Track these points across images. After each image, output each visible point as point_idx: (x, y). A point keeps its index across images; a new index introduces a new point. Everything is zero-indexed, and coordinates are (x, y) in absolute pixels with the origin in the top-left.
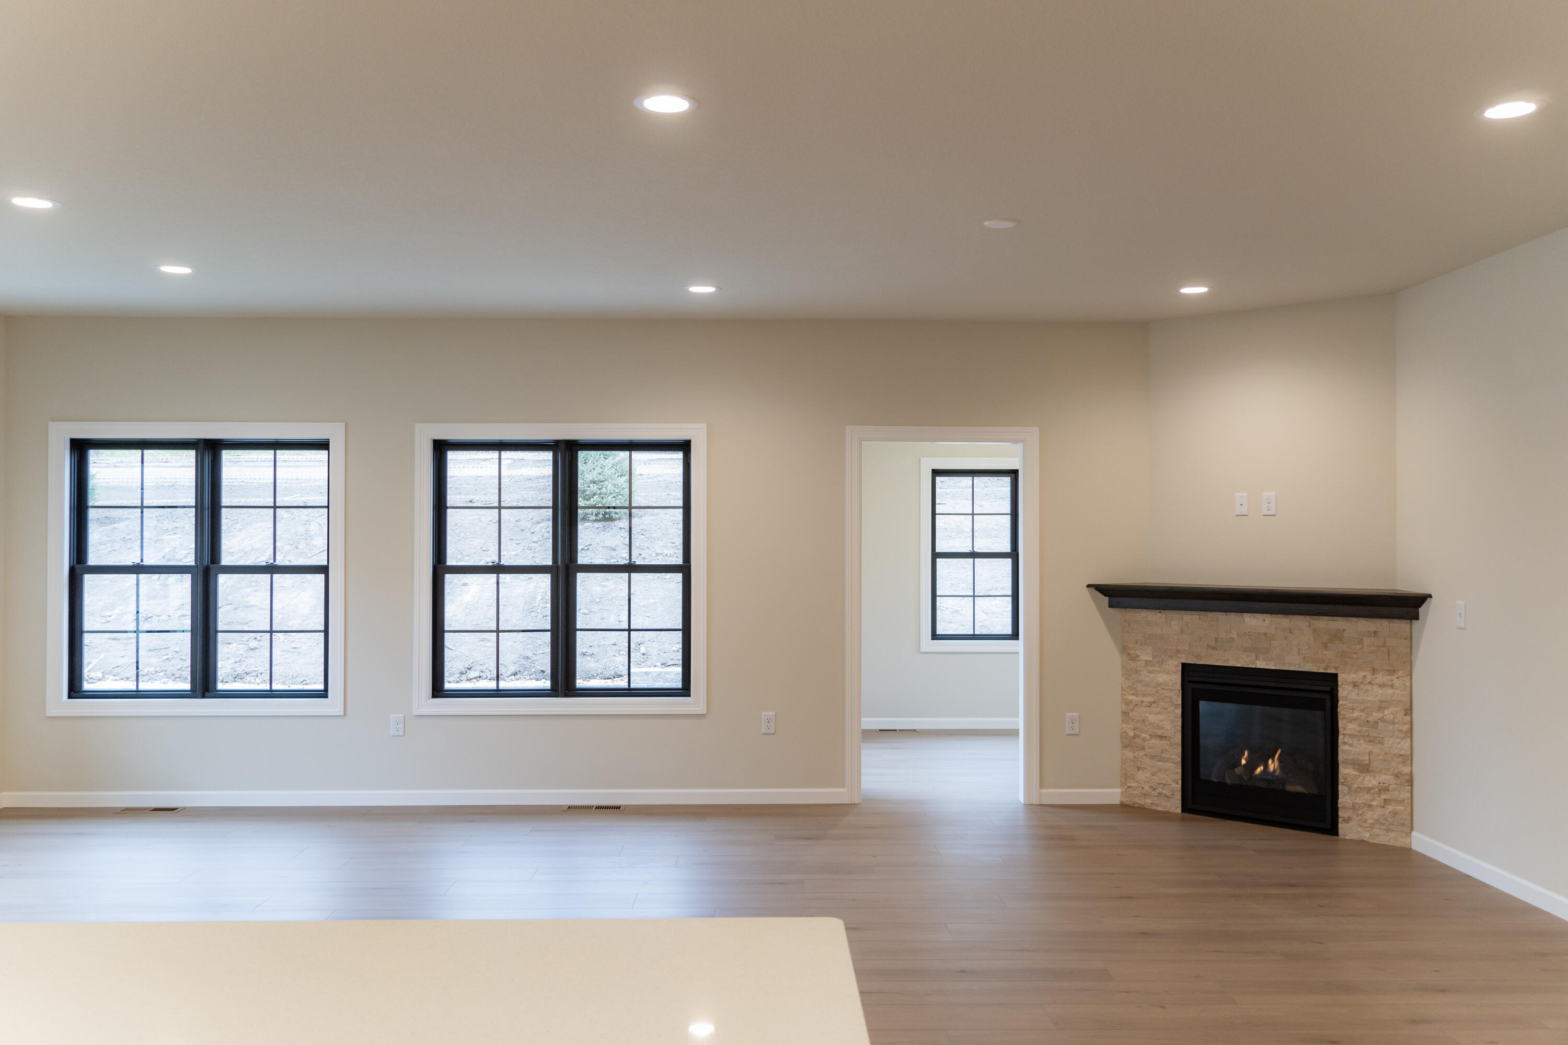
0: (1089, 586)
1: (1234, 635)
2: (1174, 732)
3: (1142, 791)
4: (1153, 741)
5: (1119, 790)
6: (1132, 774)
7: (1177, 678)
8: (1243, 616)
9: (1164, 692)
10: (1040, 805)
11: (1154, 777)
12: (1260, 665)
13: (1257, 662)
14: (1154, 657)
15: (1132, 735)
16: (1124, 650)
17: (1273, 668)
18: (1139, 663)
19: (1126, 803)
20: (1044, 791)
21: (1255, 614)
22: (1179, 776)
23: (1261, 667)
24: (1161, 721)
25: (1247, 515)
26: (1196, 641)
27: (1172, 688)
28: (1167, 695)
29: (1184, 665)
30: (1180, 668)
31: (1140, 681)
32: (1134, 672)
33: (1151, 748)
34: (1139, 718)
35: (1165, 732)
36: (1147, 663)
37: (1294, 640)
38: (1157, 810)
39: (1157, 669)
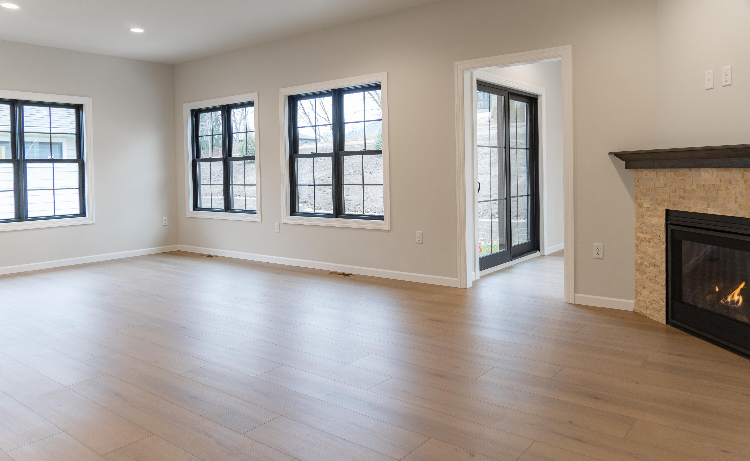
0: (610, 153)
1: (695, 187)
2: (661, 262)
3: (645, 304)
4: (651, 268)
5: (633, 301)
6: (640, 291)
7: (663, 221)
8: (700, 171)
9: (656, 231)
10: (575, 305)
11: (651, 295)
12: (711, 212)
13: (708, 209)
14: (651, 205)
15: (640, 262)
16: (636, 199)
17: (719, 214)
18: (643, 209)
19: (637, 311)
20: (578, 295)
21: (707, 169)
22: (664, 296)
23: (711, 213)
24: (654, 253)
25: (713, 88)
26: (673, 193)
27: (660, 229)
28: (658, 234)
29: (667, 211)
30: (665, 213)
31: (644, 223)
32: (640, 216)
33: (649, 273)
34: (644, 250)
35: (657, 261)
36: (648, 209)
37: (732, 190)
38: (653, 320)
39: (652, 214)
